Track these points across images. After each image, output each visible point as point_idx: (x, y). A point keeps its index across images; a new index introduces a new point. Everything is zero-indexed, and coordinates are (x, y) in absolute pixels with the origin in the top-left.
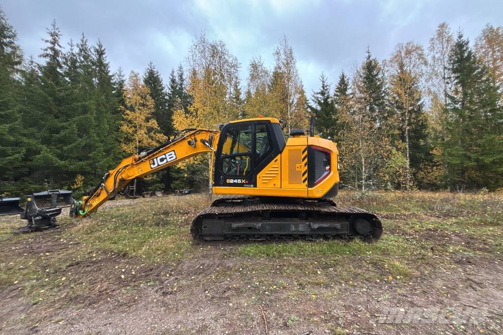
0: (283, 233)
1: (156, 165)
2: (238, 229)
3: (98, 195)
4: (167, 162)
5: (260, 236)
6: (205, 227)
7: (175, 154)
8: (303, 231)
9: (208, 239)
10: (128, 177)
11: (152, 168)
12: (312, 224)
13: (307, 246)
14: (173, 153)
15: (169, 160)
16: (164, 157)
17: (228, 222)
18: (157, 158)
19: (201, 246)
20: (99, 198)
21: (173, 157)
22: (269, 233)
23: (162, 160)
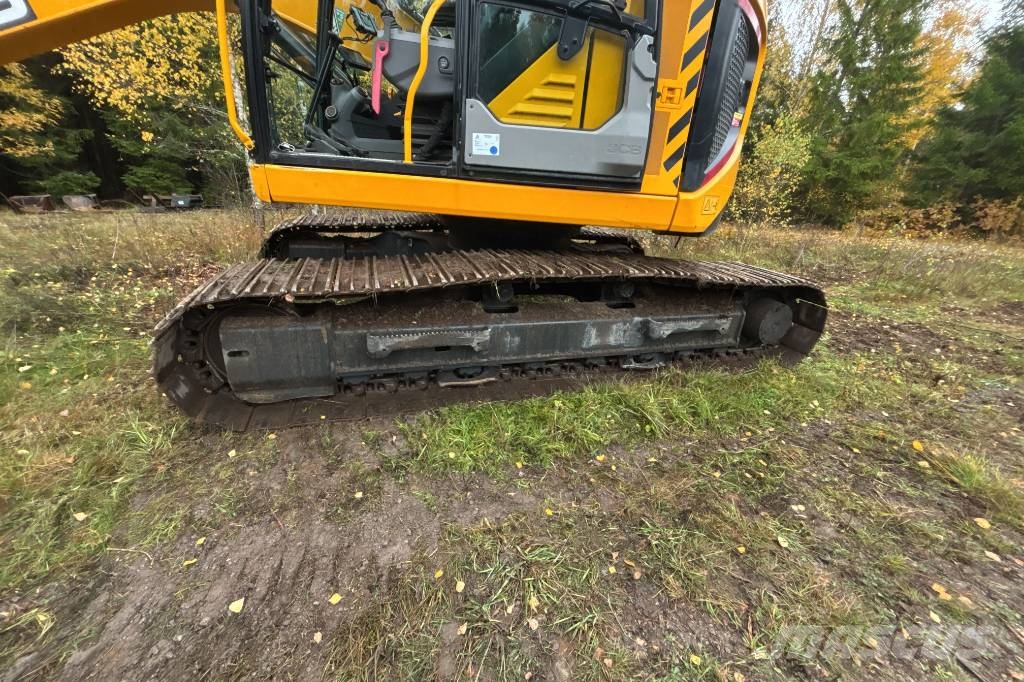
0: (558, 355)
2: (396, 354)
6: (232, 354)
8: (619, 346)
9: (260, 397)
12: (654, 323)
13: (650, 397)
17: (344, 326)
19: (228, 436)
22: (513, 358)
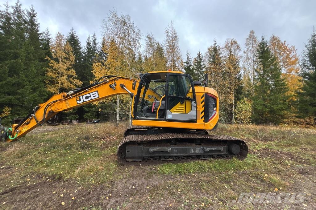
0: (185, 154)
1: (82, 101)
2: (154, 152)
3: (28, 123)
4: (91, 99)
5: (169, 157)
6: (127, 151)
7: (98, 94)
8: (199, 153)
9: (130, 160)
10: (57, 109)
11: (78, 104)
12: (205, 148)
13: (205, 164)
14: (96, 93)
15: (93, 98)
16: (89, 95)
17: (145, 147)
18: (83, 96)
19: (125, 166)
20: (28, 126)
21: (96, 96)
22: (176, 155)
23: (87, 98)
